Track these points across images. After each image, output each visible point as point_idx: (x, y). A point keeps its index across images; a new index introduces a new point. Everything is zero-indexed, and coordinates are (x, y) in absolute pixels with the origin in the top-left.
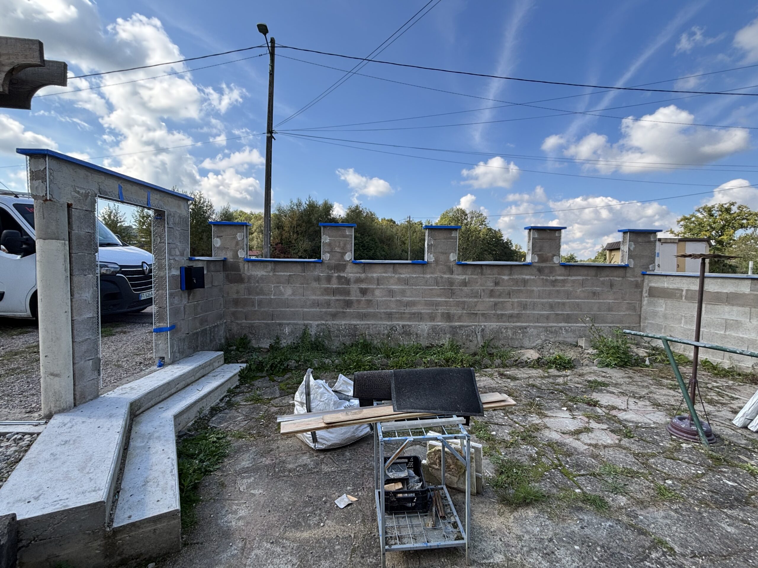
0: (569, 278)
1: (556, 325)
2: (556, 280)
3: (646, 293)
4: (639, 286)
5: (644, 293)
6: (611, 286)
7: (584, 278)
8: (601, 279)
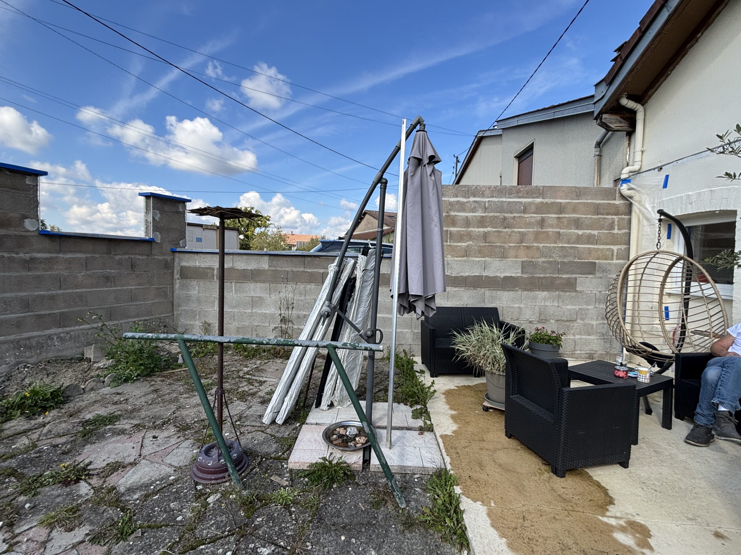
0: (61, 255)
1: (39, 333)
2: (32, 259)
3: (178, 274)
4: (168, 266)
5: (175, 274)
6: (133, 266)
7: (89, 255)
8: (117, 258)
